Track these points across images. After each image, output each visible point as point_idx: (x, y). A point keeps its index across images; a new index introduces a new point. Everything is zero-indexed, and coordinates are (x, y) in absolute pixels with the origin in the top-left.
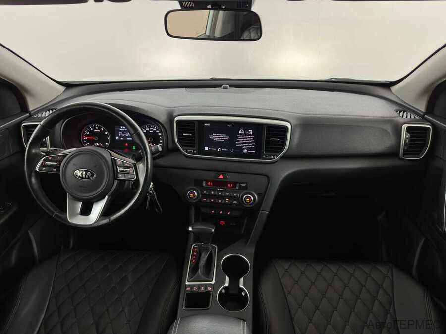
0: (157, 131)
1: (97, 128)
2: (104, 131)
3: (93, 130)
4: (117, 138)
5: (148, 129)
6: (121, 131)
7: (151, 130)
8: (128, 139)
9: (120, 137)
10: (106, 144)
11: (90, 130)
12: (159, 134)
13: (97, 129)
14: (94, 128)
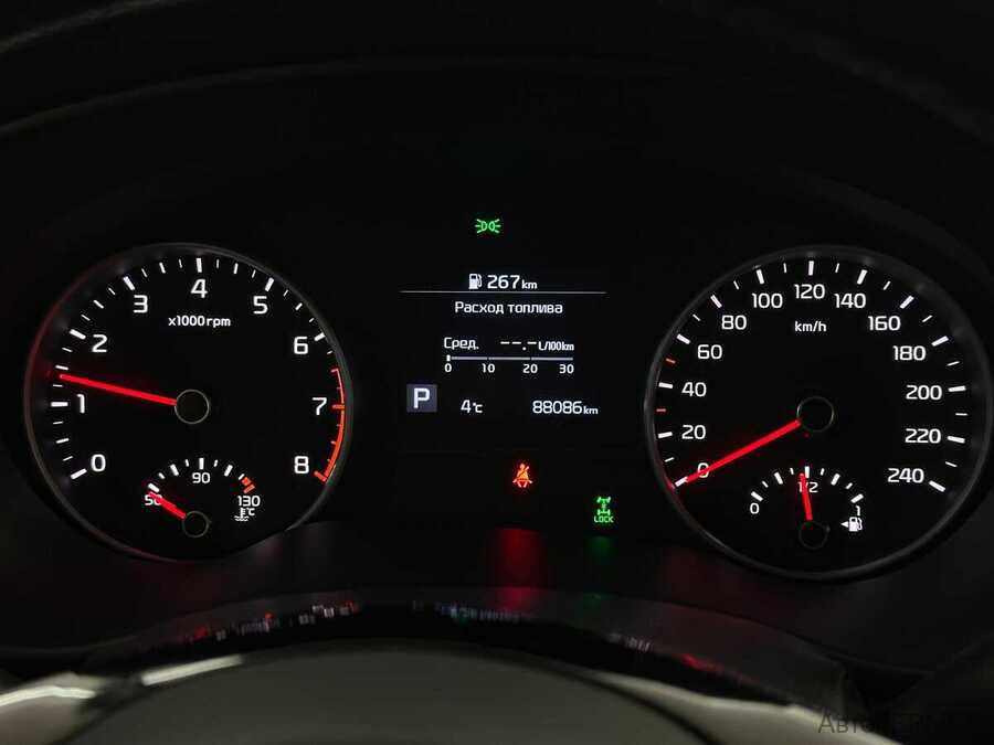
0: (875, 323)
1: (200, 289)
2: (285, 321)
3: (161, 309)
4: (421, 396)
5: (771, 301)
6: (466, 326)
7: (810, 310)
8: (541, 407)
9: (449, 391)
10: (301, 464)
11: (117, 318)
12: (907, 353)
13: (195, 306)
14: (172, 295)
